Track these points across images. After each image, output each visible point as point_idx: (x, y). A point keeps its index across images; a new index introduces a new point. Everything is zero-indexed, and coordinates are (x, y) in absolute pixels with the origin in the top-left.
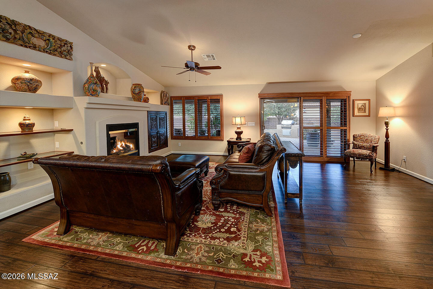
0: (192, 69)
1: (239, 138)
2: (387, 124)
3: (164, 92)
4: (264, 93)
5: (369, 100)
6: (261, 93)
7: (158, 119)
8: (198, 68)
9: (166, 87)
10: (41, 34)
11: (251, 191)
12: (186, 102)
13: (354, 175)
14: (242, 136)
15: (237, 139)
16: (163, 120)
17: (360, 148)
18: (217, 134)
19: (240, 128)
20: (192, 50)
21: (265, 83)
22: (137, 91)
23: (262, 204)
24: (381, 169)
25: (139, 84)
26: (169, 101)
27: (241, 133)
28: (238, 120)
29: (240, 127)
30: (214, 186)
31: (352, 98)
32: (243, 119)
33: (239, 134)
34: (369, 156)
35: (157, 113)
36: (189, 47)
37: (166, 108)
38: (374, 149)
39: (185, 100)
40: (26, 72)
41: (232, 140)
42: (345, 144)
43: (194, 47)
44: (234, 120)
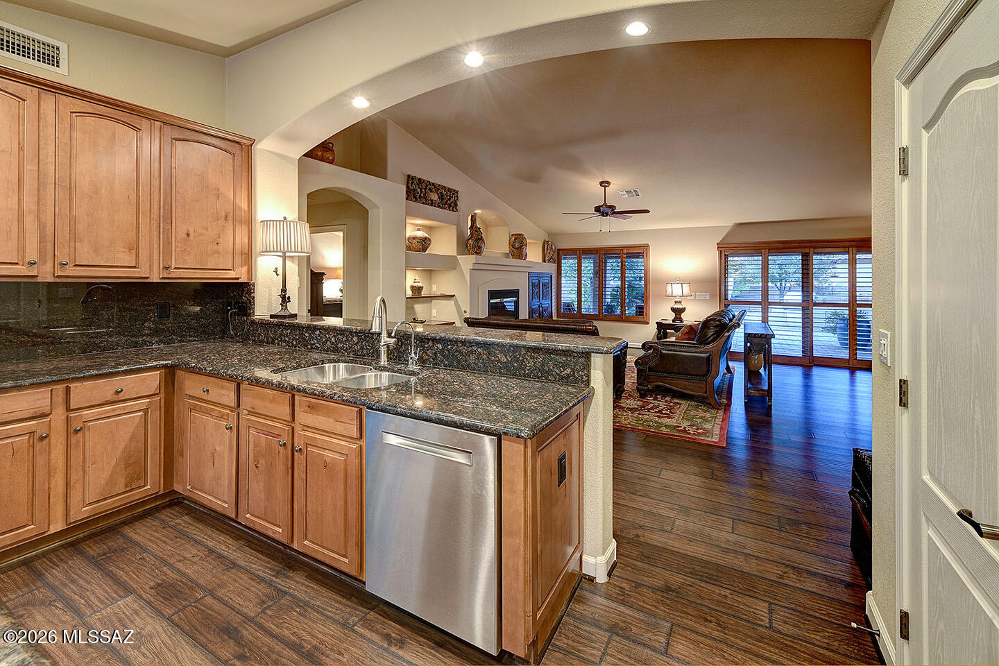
0: (604, 214)
1: (678, 318)
3: (548, 242)
4: (727, 242)
6: (723, 242)
7: (541, 284)
8: (615, 213)
9: (550, 234)
10: (437, 188)
11: (691, 375)
12: (584, 258)
14: (683, 316)
15: (673, 321)
16: (547, 286)
18: (636, 312)
19: (680, 302)
20: (605, 187)
21: (732, 225)
22: (517, 245)
23: (706, 393)
25: (520, 235)
26: (555, 256)
27: (683, 310)
28: (677, 290)
29: (680, 300)
30: (641, 367)
32: (686, 289)
33: (678, 312)
35: (540, 275)
36: (601, 183)
37: (551, 268)
39: (580, 253)
40: (419, 230)
41: (664, 322)
43: (609, 183)
44: (669, 287)
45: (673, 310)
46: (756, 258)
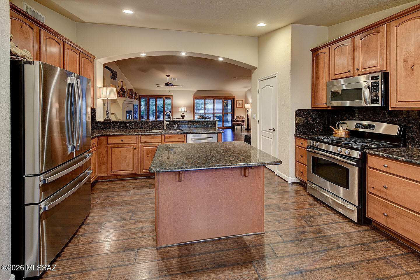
1: (183, 118)
2: (248, 111)
3: (135, 92)
4: (196, 95)
5: (243, 100)
6: (194, 95)
9: (136, 89)
13: (236, 134)
16: (137, 109)
17: (238, 121)
20: (168, 77)
21: (196, 91)
22: (131, 93)
24: (246, 130)
25: (132, 90)
26: (138, 98)
27: (184, 116)
28: (182, 110)
29: (183, 113)
31: (235, 100)
32: (185, 109)
34: (241, 124)
36: (167, 76)
38: (243, 121)
39: (148, 97)
42: (233, 120)
43: (169, 76)
44: (180, 109)
45: (181, 116)
46: (202, 100)
